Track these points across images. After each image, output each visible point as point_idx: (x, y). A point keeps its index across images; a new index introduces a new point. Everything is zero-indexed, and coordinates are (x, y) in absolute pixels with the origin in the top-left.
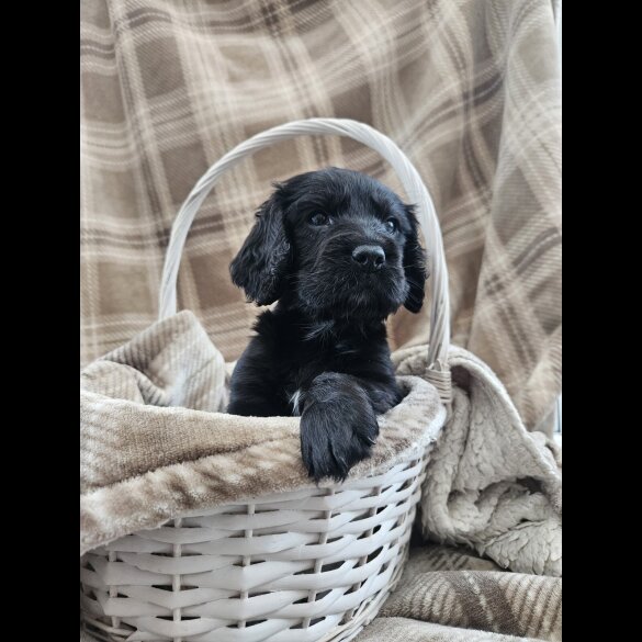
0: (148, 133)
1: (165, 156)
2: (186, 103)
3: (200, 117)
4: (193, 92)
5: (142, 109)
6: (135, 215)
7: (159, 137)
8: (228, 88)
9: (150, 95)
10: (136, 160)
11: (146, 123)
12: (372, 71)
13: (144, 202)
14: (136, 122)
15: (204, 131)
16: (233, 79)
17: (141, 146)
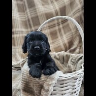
0: (29, 14)
1: (32, 18)
2: (35, 9)
3: (38, 12)
4: (36, 7)
5: (28, 10)
6: (27, 28)
7: (31, 15)
8: (42, 7)
9: (29, 8)
10: (27, 19)
11: (29, 13)
12: (66, 4)
13: (28, 26)
14: (27, 12)
15: (38, 14)
16: (43, 5)
17: (28, 17)
